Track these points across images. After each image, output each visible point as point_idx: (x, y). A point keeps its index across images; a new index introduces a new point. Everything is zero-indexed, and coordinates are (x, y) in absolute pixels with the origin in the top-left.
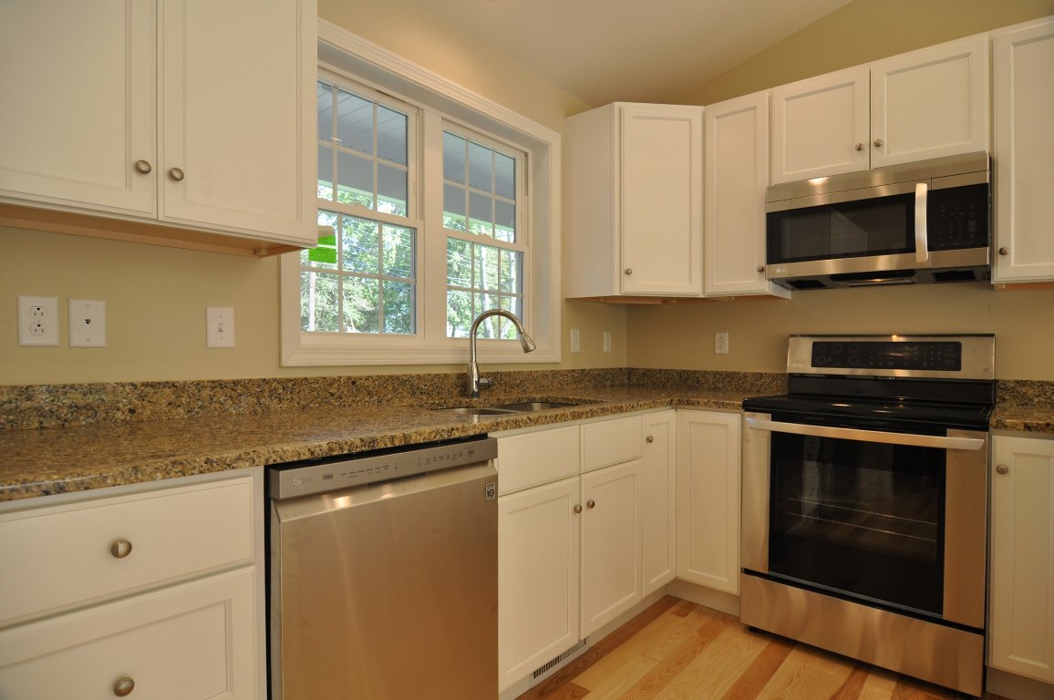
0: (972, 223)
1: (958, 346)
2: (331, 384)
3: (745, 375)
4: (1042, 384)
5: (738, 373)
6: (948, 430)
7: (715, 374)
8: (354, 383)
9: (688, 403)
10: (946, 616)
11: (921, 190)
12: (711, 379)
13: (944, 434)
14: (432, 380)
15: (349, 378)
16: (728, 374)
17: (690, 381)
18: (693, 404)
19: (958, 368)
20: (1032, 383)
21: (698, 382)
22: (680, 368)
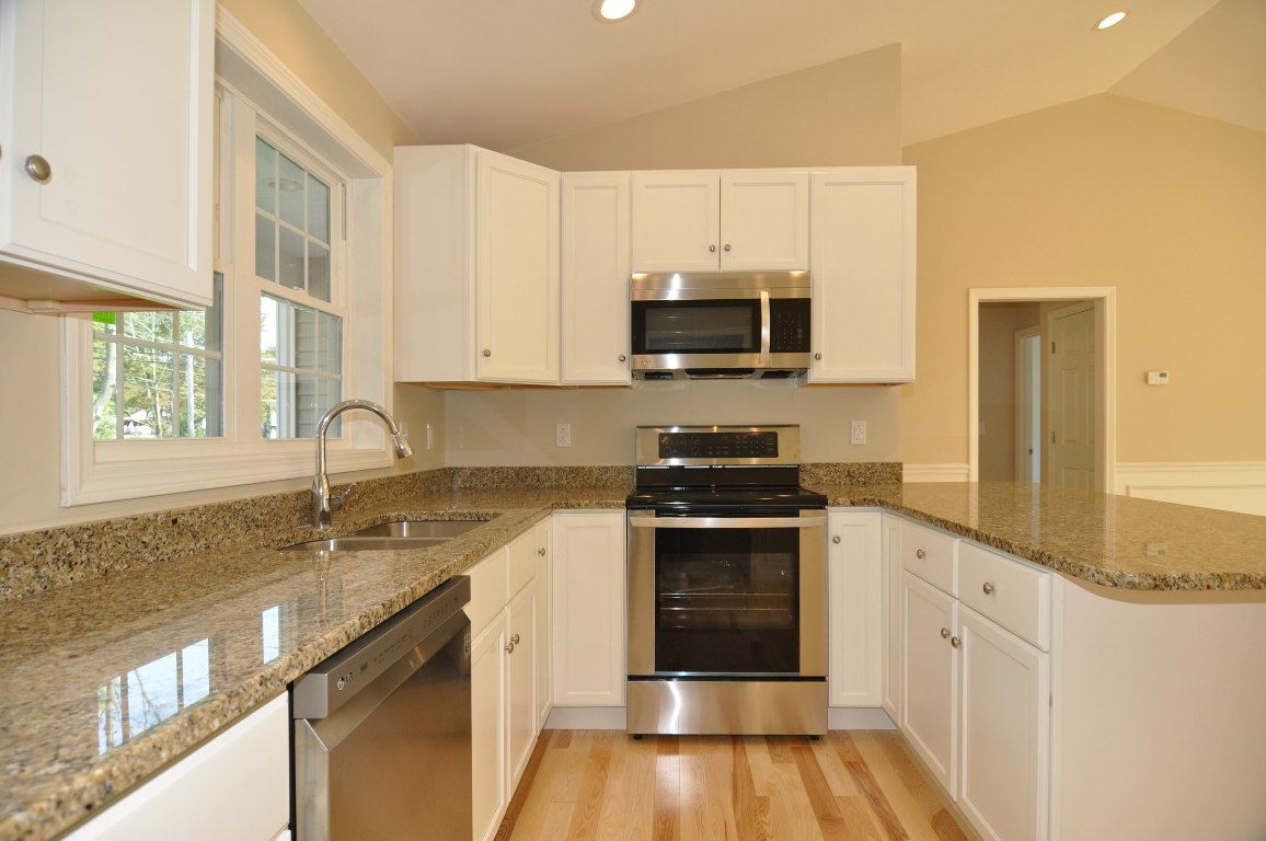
0: (800, 331)
1: (775, 434)
2: (144, 528)
3: (591, 469)
4: (828, 465)
5: (583, 468)
6: (801, 512)
7: (558, 470)
8: (175, 521)
9: (567, 507)
10: (803, 673)
11: (765, 297)
12: (553, 476)
13: (798, 515)
14: (269, 505)
15: (168, 515)
16: (572, 470)
17: (529, 480)
18: (573, 507)
19: (776, 456)
20: (822, 465)
21: (538, 480)
22: (517, 465)
